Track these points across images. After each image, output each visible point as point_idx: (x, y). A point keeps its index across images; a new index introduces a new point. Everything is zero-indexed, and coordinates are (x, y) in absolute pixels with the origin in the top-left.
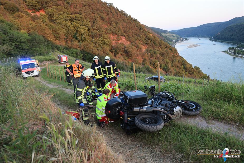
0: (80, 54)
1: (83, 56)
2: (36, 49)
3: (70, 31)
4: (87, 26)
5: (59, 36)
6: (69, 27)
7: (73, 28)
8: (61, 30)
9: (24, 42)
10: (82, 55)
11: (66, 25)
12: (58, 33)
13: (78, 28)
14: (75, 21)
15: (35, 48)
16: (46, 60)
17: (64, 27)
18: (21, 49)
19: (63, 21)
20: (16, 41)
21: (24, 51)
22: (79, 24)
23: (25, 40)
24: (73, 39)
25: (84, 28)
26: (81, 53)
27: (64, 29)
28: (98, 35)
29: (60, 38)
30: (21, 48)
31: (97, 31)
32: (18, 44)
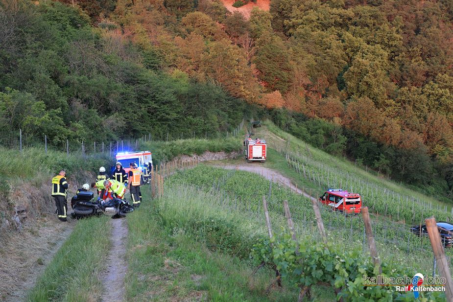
0: (339, 136)
1: (349, 142)
2: (195, 120)
3: (328, 60)
4: (391, 43)
5: (291, 76)
6: (329, 49)
7: (340, 52)
8: (300, 59)
9: (170, 102)
10: (343, 139)
11: (321, 43)
12: (288, 70)
13: (355, 50)
14: (354, 28)
15: (195, 116)
16: (213, 150)
17: (312, 48)
18: (159, 120)
19: (313, 31)
20: (153, 98)
21: (165, 124)
22: (364, 37)
23: (173, 98)
24: (331, 88)
25: (377, 51)
26: (343, 134)
27: (310, 56)
28: (420, 76)
29: (291, 84)
30: (159, 117)
31: (423, 60)
32: (155, 106)
